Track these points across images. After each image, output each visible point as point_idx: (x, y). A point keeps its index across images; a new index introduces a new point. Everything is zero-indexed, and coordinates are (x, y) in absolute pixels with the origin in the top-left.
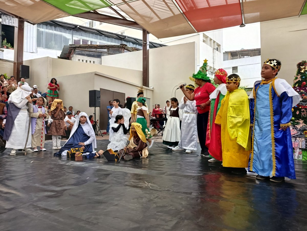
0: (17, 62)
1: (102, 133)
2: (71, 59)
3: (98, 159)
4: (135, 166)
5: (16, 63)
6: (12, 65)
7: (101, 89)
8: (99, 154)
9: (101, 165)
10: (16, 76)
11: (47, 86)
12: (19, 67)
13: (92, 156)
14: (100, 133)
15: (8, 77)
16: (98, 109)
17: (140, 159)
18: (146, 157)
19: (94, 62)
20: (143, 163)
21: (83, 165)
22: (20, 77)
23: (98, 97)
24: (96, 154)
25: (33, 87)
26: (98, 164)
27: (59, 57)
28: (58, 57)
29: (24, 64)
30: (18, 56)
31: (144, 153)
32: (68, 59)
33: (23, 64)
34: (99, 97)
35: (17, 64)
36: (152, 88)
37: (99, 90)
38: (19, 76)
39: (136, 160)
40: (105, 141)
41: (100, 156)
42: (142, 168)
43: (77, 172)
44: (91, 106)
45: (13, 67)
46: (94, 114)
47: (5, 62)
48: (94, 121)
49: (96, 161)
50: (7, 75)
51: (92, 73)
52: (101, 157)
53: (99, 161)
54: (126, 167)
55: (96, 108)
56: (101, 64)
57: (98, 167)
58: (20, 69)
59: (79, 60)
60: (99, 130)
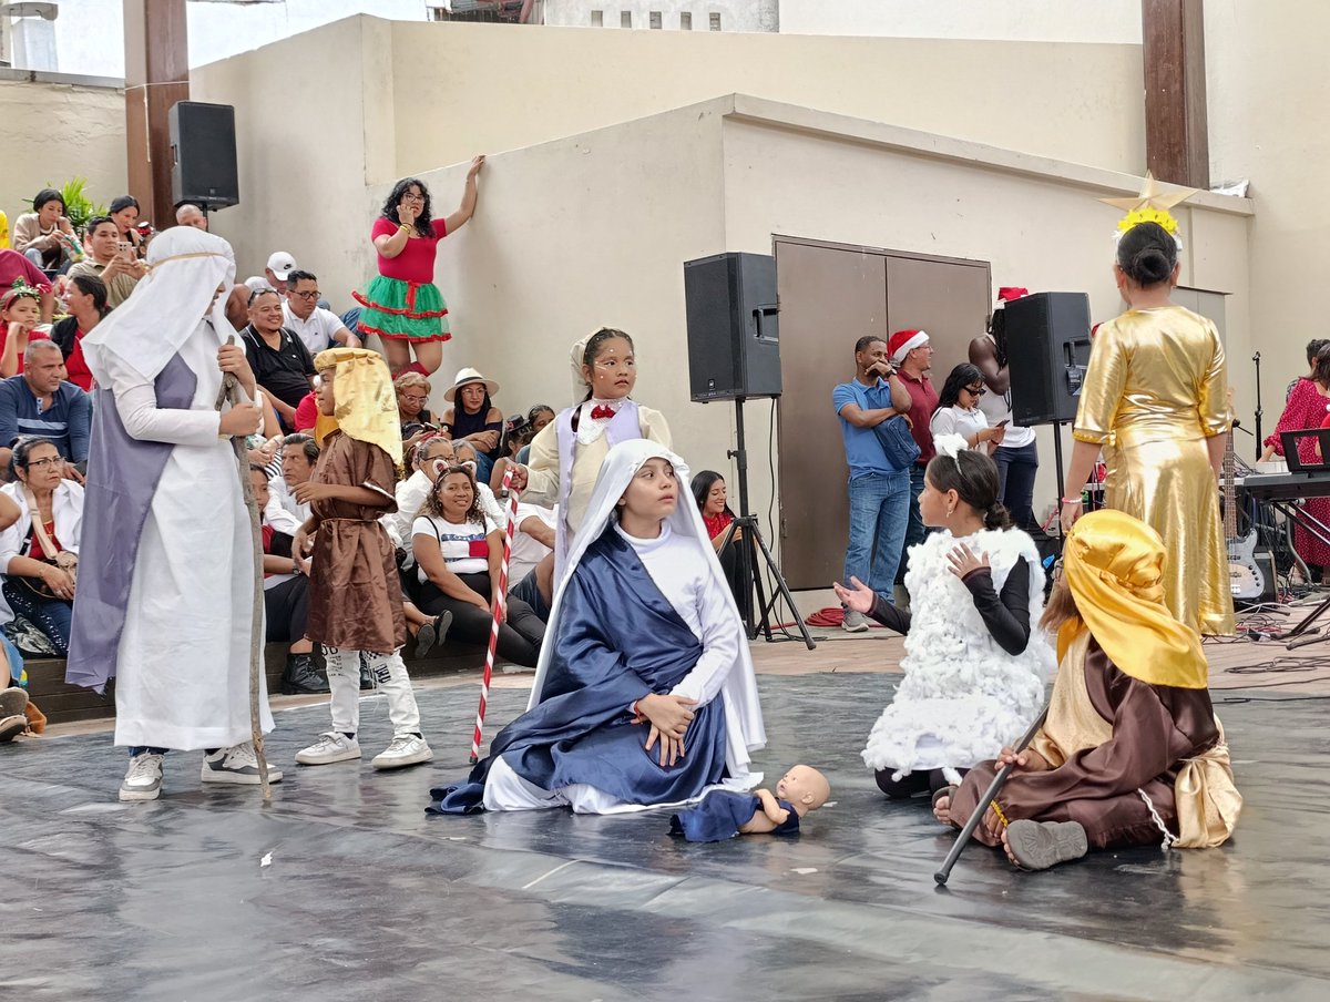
0: (145, 85)
1: (804, 616)
2: (539, 12)
3: (778, 848)
4: (1118, 926)
5: (140, 91)
6: (118, 111)
7: (778, 241)
8: (782, 803)
9: (804, 900)
10: (147, 199)
11: (366, 252)
12: (167, 125)
13: (724, 821)
14: (788, 618)
15: (97, 207)
16: (759, 410)
17: (1160, 856)
18: (1222, 838)
19: (715, 19)
20: (1192, 895)
21: (657, 900)
22: (178, 196)
23: (756, 313)
24: (759, 806)
25: (268, 271)
26: (780, 897)
27: (440, 14)
28: (437, 11)
29: (196, 96)
30: (155, 39)
31: (1200, 799)
32: (516, 20)
33: (187, 95)
34: (767, 312)
35: (146, 101)
36: (1240, 190)
37: (768, 252)
38: (170, 196)
39: (1125, 868)
40: (831, 683)
41: (793, 819)
42: (1187, 952)
43: (601, 959)
44: (707, 389)
45: (124, 131)
46: (729, 454)
47: (70, 98)
48: (737, 513)
49: (763, 862)
50: (85, 194)
51: (700, 112)
52: (803, 828)
53: (791, 864)
54: (1040, 936)
55: (748, 405)
56: (776, 27)
57: (779, 923)
58: (174, 137)
59: (598, 16)
60: (780, 589)
